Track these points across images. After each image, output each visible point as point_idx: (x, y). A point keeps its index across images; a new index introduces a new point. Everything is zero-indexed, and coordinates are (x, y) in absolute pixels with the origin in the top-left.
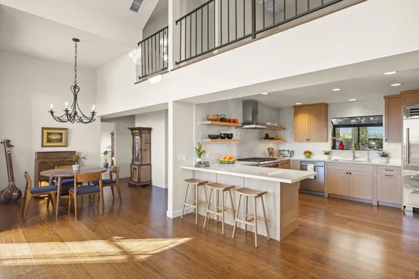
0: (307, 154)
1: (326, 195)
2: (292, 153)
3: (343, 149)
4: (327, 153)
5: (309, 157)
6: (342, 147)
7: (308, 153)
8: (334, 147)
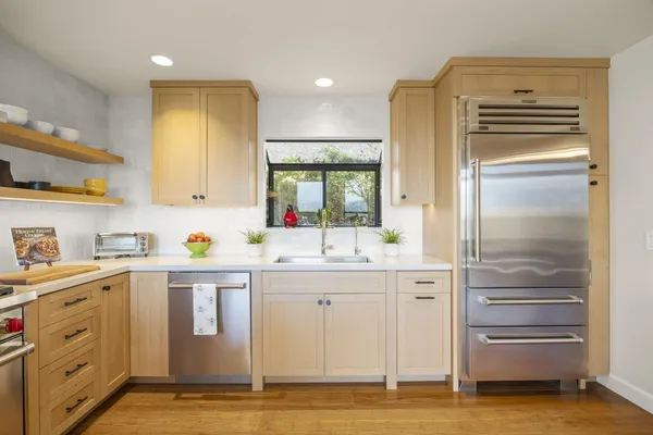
0: (199, 244)
1: (257, 386)
2: (148, 243)
3: (294, 226)
4: (256, 240)
5: (203, 254)
6: (292, 219)
7: (200, 242)
8: (270, 223)
